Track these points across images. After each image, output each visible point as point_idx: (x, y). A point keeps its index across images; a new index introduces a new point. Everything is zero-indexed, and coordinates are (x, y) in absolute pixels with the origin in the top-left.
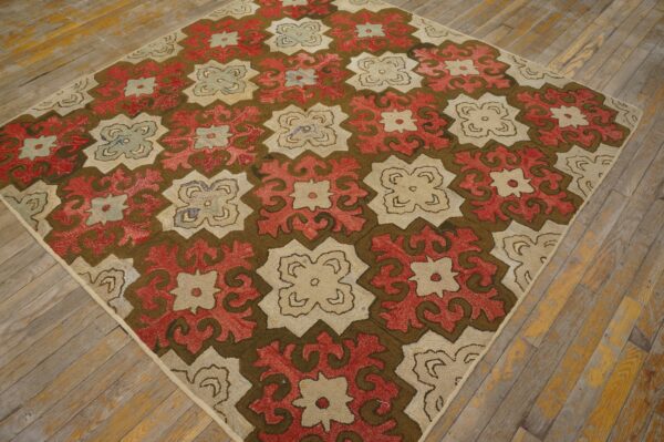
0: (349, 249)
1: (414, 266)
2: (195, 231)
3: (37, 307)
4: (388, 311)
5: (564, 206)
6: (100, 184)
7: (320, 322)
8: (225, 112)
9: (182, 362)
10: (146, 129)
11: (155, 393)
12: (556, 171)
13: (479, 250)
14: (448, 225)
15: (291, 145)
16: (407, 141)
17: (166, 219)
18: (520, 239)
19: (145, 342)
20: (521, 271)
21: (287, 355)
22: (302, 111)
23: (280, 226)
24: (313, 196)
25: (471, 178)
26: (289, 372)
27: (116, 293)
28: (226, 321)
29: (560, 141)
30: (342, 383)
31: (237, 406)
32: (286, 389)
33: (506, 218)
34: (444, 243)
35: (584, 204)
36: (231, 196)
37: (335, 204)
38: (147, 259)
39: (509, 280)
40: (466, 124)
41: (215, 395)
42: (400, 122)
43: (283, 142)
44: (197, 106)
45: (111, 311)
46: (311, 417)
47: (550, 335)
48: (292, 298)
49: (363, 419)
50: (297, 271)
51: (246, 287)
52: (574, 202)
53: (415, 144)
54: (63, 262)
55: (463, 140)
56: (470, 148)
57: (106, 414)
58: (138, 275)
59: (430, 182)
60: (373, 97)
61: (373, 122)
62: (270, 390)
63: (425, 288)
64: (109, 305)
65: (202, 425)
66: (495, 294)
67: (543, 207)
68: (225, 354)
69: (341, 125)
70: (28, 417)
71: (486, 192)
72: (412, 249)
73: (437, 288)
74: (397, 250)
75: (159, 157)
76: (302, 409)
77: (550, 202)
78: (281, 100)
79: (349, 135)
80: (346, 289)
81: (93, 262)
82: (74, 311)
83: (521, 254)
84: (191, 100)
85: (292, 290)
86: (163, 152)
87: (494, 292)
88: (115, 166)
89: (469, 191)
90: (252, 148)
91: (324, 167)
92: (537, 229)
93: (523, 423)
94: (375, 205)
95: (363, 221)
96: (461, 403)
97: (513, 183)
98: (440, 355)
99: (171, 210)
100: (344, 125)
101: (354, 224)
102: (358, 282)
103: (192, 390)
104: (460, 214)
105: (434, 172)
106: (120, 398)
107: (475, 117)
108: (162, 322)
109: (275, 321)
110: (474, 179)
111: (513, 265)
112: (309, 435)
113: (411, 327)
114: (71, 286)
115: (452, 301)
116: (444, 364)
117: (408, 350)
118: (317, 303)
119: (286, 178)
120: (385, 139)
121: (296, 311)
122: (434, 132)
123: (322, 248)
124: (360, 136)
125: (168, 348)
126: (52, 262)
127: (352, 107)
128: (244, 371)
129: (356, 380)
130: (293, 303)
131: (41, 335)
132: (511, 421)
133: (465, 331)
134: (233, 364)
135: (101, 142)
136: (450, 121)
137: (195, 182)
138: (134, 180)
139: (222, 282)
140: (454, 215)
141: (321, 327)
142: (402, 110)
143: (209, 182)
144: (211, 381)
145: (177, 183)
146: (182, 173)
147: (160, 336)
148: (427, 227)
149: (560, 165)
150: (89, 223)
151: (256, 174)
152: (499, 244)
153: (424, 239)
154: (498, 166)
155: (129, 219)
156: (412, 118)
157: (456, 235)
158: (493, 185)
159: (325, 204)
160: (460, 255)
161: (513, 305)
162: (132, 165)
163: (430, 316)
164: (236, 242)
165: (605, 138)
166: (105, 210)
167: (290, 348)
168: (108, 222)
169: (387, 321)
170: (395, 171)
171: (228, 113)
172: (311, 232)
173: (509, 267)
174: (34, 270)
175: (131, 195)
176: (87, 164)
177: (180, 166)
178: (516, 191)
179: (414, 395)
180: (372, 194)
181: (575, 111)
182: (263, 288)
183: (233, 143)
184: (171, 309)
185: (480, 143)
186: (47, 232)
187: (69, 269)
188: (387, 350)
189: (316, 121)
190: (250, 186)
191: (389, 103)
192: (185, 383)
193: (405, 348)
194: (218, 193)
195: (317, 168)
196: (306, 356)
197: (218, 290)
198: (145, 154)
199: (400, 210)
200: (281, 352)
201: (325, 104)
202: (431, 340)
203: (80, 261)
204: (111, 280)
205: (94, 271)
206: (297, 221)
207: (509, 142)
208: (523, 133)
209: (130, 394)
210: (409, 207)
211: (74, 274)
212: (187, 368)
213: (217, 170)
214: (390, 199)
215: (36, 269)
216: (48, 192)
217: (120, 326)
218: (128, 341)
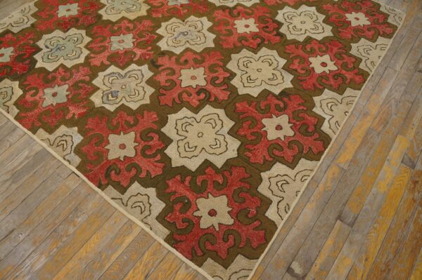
0: (221, 112)
1: (264, 121)
2: (117, 106)
3: (15, 165)
4: (250, 151)
5: (357, 78)
6: (48, 79)
7: (206, 160)
8: (129, 25)
9: (118, 193)
10: (76, 39)
11: (102, 214)
12: (351, 56)
13: (305, 109)
14: (284, 93)
15: (176, 45)
16: (253, 39)
17: (96, 99)
18: (331, 100)
19: (92, 181)
20: (333, 121)
21: (187, 183)
22: (181, 22)
23: (174, 99)
24: (193, 78)
25: (296, 62)
26: (189, 195)
27: (68, 151)
28: (144, 164)
29: (352, 36)
30: (224, 199)
31: (157, 219)
32: (188, 205)
33: (321, 87)
34: (282, 105)
35: (370, 76)
36: (139, 81)
37: (209, 82)
38: (87, 127)
39: (325, 127)
40: (291, 27)
41: (142, 213)
42: (247, 26)
43: (170, 43)
44: (109, 22)
45: (66, 163)
46: (206, 222)
47: (354, 161)
48: (186, 146)
49: (239, 221)
50: (188, 128)
51: (155, 140)
52: (364, 75)
53: (259, 41)
54: (29, 133)
55: (289, 37)
56: (295, 42)
57: (71, 230)
58: (82, 138)
59: (270, 65)
60: (228, 10)
61: (229, 28)
62: (178, 207)
63: (272, 135)
64: (64, 159)
65: (136, 232)
66: (318, 137)
67: (344, 79)
68: (145, 185)
69: (208, 30)
70: (20, 236)
71: (307, 71)
72: (262, 110)
73: (280, 134)
74: (252, 111)
75: (87, 58)
76: (200, 218)
77: (349, 76)
78: (167, 14)
79: (214, 36)
80: (221, 138)
81: (51, 131)
82: (41, 165)
83: (332, 110)
84: (105, 18)
85: (185, 141)
86: (89, 54)
87: (317, 136)
88: (57, 66)
89: (296, 70)
90: (150, 48)
91: (200, 59)
92: (341, 94)
93: (339, 218)
94: (235, 82)
95: (229, 93)
96: (300, 207)
97: (324, 64)
98: (285, 178)
99: (99, 93)
100: (210, 30)
101: (223, 96)
102: (228, 133)
103: (127, 211)
104: (291, 86)
105: (273, 59)
106: (80, 219)
107: (296, 21)
108: (102, 167)
109: (177, 162)
110: (299, 63)
111: (327, 118)
112: (206, 234)
113: (265, 161)
114: (38, 149)
115: (290, 143)
116: (288, 183)
117: (265, 175)
118: (203, 148)
119: (175, 67)
120: (239, 38)
121: (190, 155)
122: (270, 32)
123: (203, 112)
124: (222, 37)
125: (107, 185)
126: (22, 133)
127: (214, 18)
128: (159, 196)
129: (233, 197)
130: (187, 149)
131: (21, 182)
132: (332, 216)
133: (300, 161)
134: (152, 191)
135: (45, 50)
136: (280, 24)
137: (113, 73)
138: (72, 74)
139: (139, 139)
140: (287, 87)
141: (207, 164)
142: (249, 18)
143: (123, 72)
144: (138, 204)
145: (101, 74)
146: (103, 67)
147: (101, 177)
148: (271, 95)
149: (353, 52)
150: (44, 105)
151: (154, 66)
152: (318, 104)
153: (269, 103)
154: (313, 53)
155: (72, 100)
156: (255, 23)
157: (290, 99)
158: (311, 66)
159: (203, 83)
160: (293, 113)
161: (329, 144)
162: (69, 64)
163: (277, 153)
164: (145, 112)
165: (381, 33)
166: (55, 95)
167: (188, 179)
168: (58, 104)
169: (250, 158)
170: (246, 59)
171: (131, 26)
172: (195, 102)
173: (325, 119)
174: (10, 140)
175: (70, 84)
176: (38, 65)
177: (102, 63)
178: (326, 69)
179: (271, 204)
180: (233, 75)
181: (361, 16)
182: (167, 141)
183: (137, 45)
184: (107, 159)
185: (301, 39)
186: (16, 114)
187: (35, 137)
188: (251, 176)
189: (191, 28)
190: (151, 74)
191: (239, 14)
192: (121, 206)
193: (262, 174)
194: (130, 80)
195: (195, 59)
196: (199, 184)
197: (137, 144)
198: (77, 56)
199: (252, 85)
200: (183, 182)
201: (196, 16)
202: (279, 168)
203: (41, 131)
204: (64, 142)
205: (52, 137)
206: (185, 95)
207: (319, 37)
208: (328, 31)
209: (85, 216)
210: (258, 83)
211: (38, 140)
212: (122, 196)
213: (128, 65)
214: (245, 77)
215: (12, 139)
216: (13, 86)
217: (74, 172)
218: (80, 182)
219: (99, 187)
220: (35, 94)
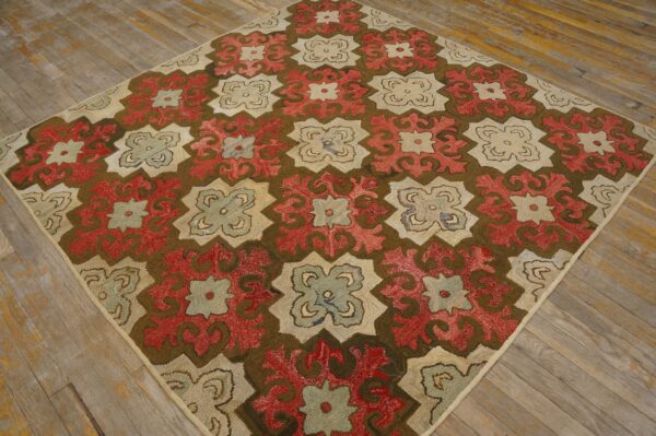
0: (474, 125)
1: (483, 98)
2: (468, 214)
3: (582, 334)
5: (421, 35)
7: (540, 141)
8: (289, 203)
10: (307, 275)
12: (387, 32)
13: (465, 71)
14: (442, 81)
15: (351, 154)
16: (350, 89)
17: (456, 237)
18: (453, 55)
21: (570, 157)
22: (300, 145)
23: (455, 160)
27: (549, 265)
28: (556, 188)
29: (355, 25)
30: (581, 135)
33: (434, 57)
34: (461, 84)
35: (418, 27)
36: (421, 192)
37: (426, 130)
38: (508, 245)
39: (487, 64)
40: (332, 60)
41: (614, 193)
43: (346, 159)
44: (270, 230)
45: (568, 266)
46: (608, 148)
48: (523, 154)
49: (600, 128)
50: (499, 151)
51: (520, 178)
52: (417, 31)
54: (525, 320)
55: (352, 64)
56: (361, 62)
58: (526, 251)
59: (399, 83)
60: (286, 102)
61: (324, 105)
63: (500, 96)
64: (563, 268)
67: (422, 42)
68: (581, 188)
69: (325, 123)
71: (409, 61)
72: (468, 98)
73: (499, 91)
74: (470, 104)
76: (605, 152)
77: (417, 38)
79: (339, 119)
80: (510, 129)
81: (519, 291)
82: (575, 297)
84: (256, 236)
85: (517, 154)
87: (497, 71)
90: (353, 180)
95: (444, 117)
97: (400, 50)
98: (548, 96)
99: (444, 235)
100: (324, 121)
101: (448, 121)
105: (388, 80)
107: (323, 55)
108: (568, 227)
111: (474, 61)
114: (550, 307)
115: (508, 86)
116: (554, 95)
118: (525, 142)
119: (396, 157)
120: (348, 100)
121: (535, 153)
123: (474, 138)
124: (342, 113)
125: (589, 222)
126: (524, 334)
127: (300, 116)
128: (590, 178)
129: (576, 129)
130: (528, 154)
133: (529, 85)
134: (587, 184)
135: (327, 324)
137: (403, 220)
138: (399, 274)
139: (520, 192)
140: (433, 77)
141: (543, 141)
142: (308, 88)
143: (402, 209)
144: (605, 195)
145: (404, 235)
146: (389, 232)
147: (580, 228)
148: (446, 89)
149: (381, 29)
150: (469, 307)
153: (458, 92)
154: (381, 53)
155: (458, 270)
156: (320, 84)
157: (452, 78)
158: (402, 58)
159: (427, 135)
160: (470, 79)
161: (505, 66)
162: (373, 281)
164: (478, 186)
166: (447, 294)
167: (565, 156)
168: (465, 288)
170: (387, 98)
171: (291, 201)
172: (459, 143)
173: (476, 63)
174: (539, 350)
177: (378, 234)
178: (408, 49)
179: (577, 108)
180: (414, 111)
182: (519, 169)
183: (343, 194)
184: (554, 222)
185: (356, 57)
186: (487, 349)
187: (531, 312)
188: (552, 115)
190: (409, 179)
191: (296, 94)
192: (611, 210)
195: (384, 138)
196: (568, 149)
197: (528, 194)
199: (431, 99)
200: (570, 160)
201: (291, 131)
202: (539, 98)
203: (520, 304)
204: (536, 271)
205: (529, 287)
207: (355, 45)
208: (345, 38)
209: (632, 243)
210: (427, 94)
211: (536, 306)
212: (600, 209)
213: (385, 204)
214: (419, 103)
215: (535, 347)
216: (420, 367)
217: (579, 258)
218: (590, 250)
219: (595, 229)
220: (444, 326)
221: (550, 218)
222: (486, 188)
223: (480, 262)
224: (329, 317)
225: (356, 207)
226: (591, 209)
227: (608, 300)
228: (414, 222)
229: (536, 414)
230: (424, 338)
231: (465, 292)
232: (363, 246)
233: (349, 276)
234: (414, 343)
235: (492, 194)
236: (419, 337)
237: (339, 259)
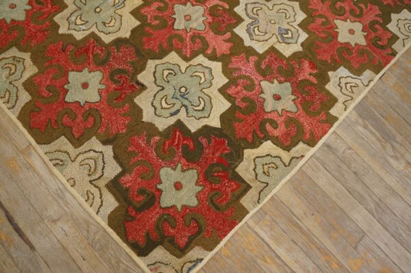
3: (374, 139)
9: (398, 41)
17: (289, 50)
27: (358, 82)
28: (369, 17)
36: (264, 7)
38: (329, 61)
45: (372, 84)
54: (336, 124)
64: (367, 85)
82: (373, 110)
108: (375, 52)
114: (354, 116)
126: (333, 136)
128: (397, 12)
134: (394, 16)
137: (248, 30)
147: (385, 53)
150: (294, 110)
155: (289, 77)
164: (310, 7)
174: (342, 150)
184: (365, 46)
186: (305, 146)
187: (341, 119)
203: (333, 112)
204: (348, 85)
205: (341, 99)
215: (341, 147)
216: (253, 157)
217: (380, 78)
218: (389, 73)
219: (395, 56)
220: (274, 124)
221: (363, 42)
222: (317, 10)
223: (306, 73)
224: (183, 109)
225: (210, 15)
226: (394, 38)
227: (396, 115)
228: (257, 32)
229: (334, 198)
230: (259, 133)
231: (293, 97)
232: (214, 50)
233: (202, 75)
234: (250, 136)
235: (321, 16)
236: (254, 131)
237: (194, 60)
